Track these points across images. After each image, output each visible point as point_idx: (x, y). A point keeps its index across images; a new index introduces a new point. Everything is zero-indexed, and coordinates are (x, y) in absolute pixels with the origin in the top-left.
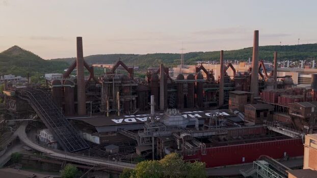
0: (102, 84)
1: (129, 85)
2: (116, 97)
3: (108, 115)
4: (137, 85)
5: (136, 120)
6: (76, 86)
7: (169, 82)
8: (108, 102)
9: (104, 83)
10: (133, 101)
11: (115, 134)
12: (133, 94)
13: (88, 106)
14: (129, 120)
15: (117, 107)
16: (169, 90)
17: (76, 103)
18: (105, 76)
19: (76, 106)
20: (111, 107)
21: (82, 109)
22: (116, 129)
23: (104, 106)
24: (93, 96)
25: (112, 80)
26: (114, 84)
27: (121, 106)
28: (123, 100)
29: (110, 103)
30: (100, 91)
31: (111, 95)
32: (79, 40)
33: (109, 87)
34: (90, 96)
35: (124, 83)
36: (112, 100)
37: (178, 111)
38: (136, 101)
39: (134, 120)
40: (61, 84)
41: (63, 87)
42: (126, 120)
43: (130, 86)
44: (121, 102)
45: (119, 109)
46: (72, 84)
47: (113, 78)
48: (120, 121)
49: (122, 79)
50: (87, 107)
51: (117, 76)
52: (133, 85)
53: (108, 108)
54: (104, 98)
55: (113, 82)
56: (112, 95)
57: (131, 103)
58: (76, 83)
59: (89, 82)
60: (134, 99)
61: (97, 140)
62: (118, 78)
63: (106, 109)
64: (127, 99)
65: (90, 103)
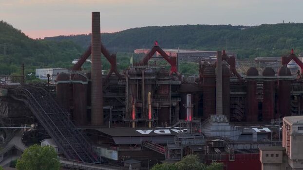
0: (127, 80)
1: (167, 83)
2: (146, 102)
3: (134, 126)
4: (180, 83)
5: (171, 131)
6: (90, 83)
7: (234, 79)
8: (134, 106)
9: (129, 79)
10: (173, 108)
11: (139, 149)
12: (173, 97)
13: (106, 113)
14: (160, 131)
15: (148, 114)
16: (233, 93)
17: (90, 108)
18: (132, 69)
19: (89, 112)
20: (139, 116)
21: (97, 116)
22: (140, 141)
23: (129, 113)
24: (114, 99)
25: (140, 75)
26: (143, 80)
27: (154, 115)
28: (157, 105)
29: (138, 108)
32: (96, 16)
33: (136, 85)
34: (110, 99)
35: (159, 80)
36: (140, 105)
38: (178, 109)
39: (167, 132)
40: (68, 79)
41: (72, 85)
42: (157, 132)
43: (169, 85)
44: (154, 108)
45: (150, 118)
46: (84, 80)
47: (143, 72)
48: (148, 132)
49: (158, 74)
50: (105, 116)
51: (149, 69)
52: (174, 83)
53: (134, 116)
54: (129, 101)
55: (143, 78)
56: (141, 97)
58: (90, 78)
59: (108, 78)
60: (174, 104)
61: (114, 155)
62: (151, 71)
63: (131, 118)
64: (164, 104)
65: (109, 109)
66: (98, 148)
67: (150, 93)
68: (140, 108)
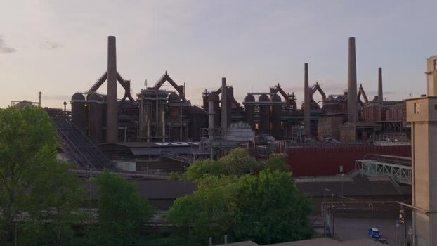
0: (142, 101)
1: (178, 105)
2: (160, 120)
5: (188, 143)
6: (105, 103)
7: (233, 106)
8: (148, 124)
9: (144, 99)
10: (184, 127)
11: (158, 160)
12: (184, 119)
13: (121, 133)
14: (178, 143)
15: (162, 133)
16: (234, 117)
19: (104, 133)
20: (152, 134)
22: (160, 151)
23: (143, 131)
24: (128, 120)
25: (155, 96)
26: (157, 101)
27: (167, 133)
28: (170, 124)
29: (152, 127)
30: (138, 115)
31: (153, 117)
32: (112, 40)
33: (150, 105)
34: (124, 121)
36: (154, 124)
37: (247, 124)
38: (187, 129)
40: (84, 99)
42: (175, 144)
43: (179, 107)
44: (167, 127)
45: (164, 136)
46: (100, 100)
48: (166, 144)
52: (184, 105)
53: (148, 133)
54: (144, 121)
55: (157, 99)
57: (181, 131)
59: (123, 102)
60: (185, 124)
61: (132, 167)
63: (146, 135)
64: (176, 124)
65: (124, 130)
66: (114, 161)
67: (163, 113)
68: (154, 127)
